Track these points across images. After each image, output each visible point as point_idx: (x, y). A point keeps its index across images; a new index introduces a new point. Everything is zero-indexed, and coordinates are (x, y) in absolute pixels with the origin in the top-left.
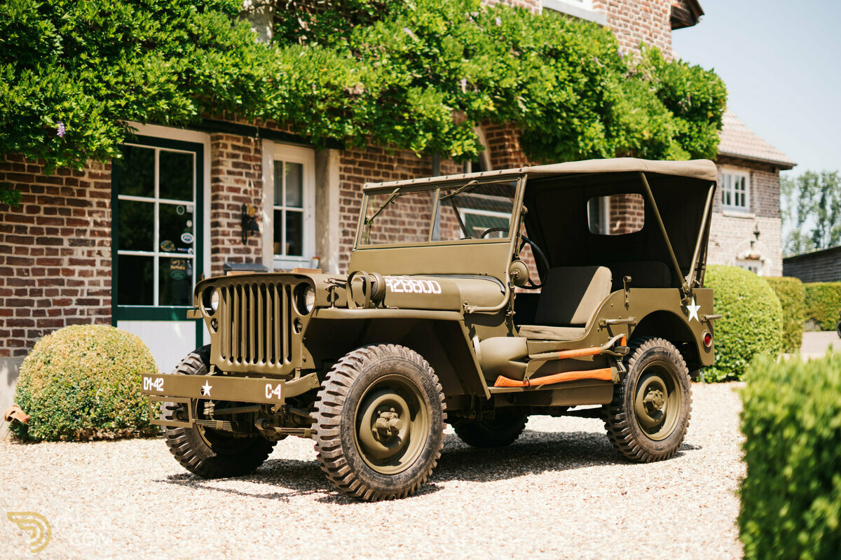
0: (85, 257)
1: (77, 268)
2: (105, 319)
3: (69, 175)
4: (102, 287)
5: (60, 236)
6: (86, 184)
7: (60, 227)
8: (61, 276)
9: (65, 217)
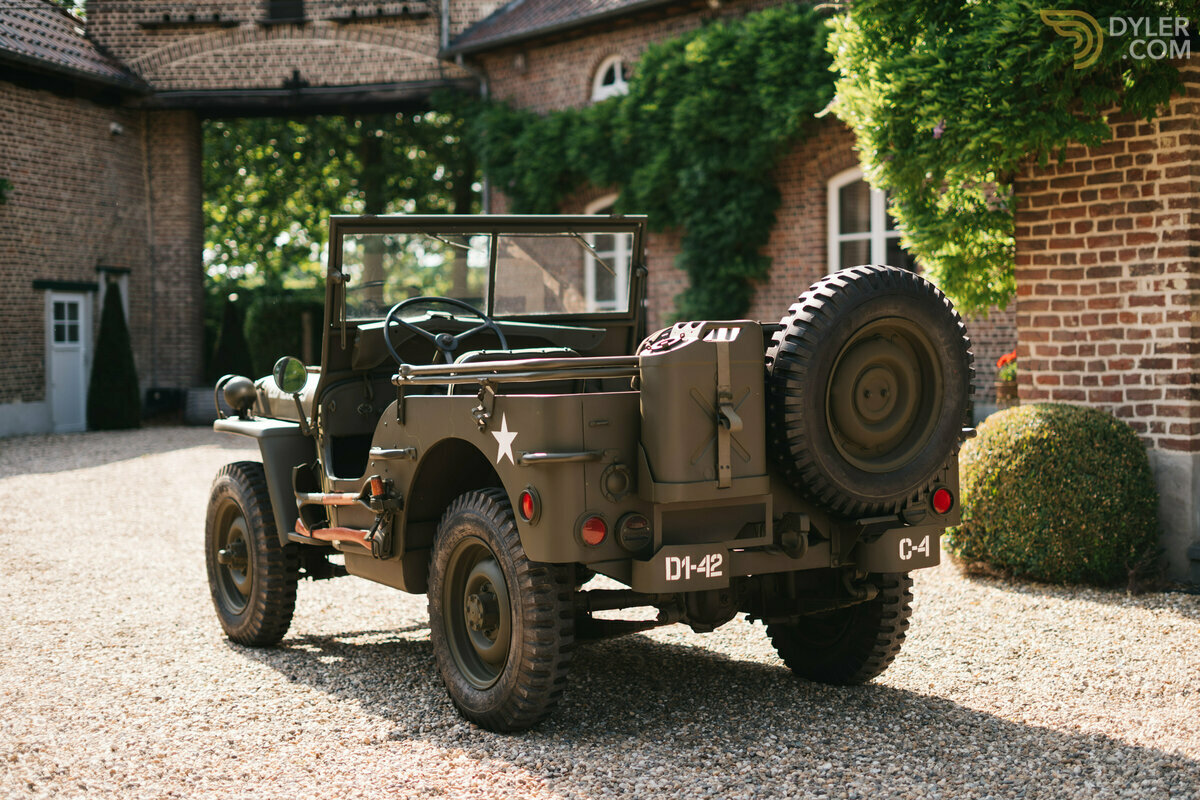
0: (1151, 293)
1: (1140, 310)
2: (1181, 391)
3: (1130, 164)
4: (1177, 339)
5: (1117, 262)
6: (1154, 175)
7: (1117, 249)
8: (1120, 325)
9: (1124, 232)
